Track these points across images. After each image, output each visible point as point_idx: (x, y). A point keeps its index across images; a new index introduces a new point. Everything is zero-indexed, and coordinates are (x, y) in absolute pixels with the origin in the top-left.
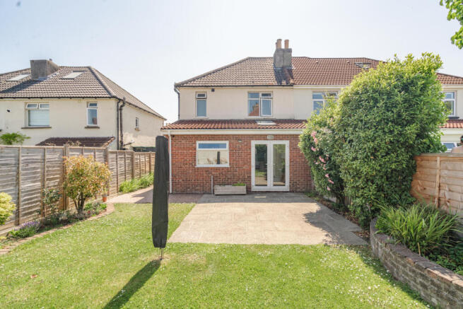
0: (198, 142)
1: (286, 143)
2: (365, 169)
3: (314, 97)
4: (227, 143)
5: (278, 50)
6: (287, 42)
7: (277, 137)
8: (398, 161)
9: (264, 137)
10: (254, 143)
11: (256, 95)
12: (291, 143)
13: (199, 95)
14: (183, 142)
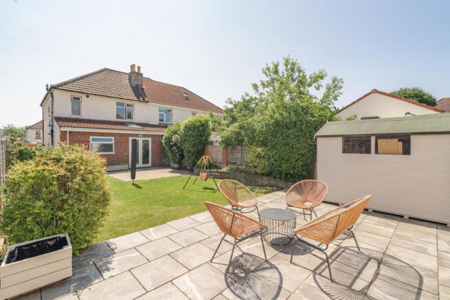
0: (91, 137)
1: (150, 139)
2: (192, 150)
3: (160, 111)
4: (113, 138)
5: (133, 72)
6: (139, 68)
7: (144, 136)
8: (200, 147)
9: (137, 135)
10: (131, 139)
11: (122, 104)
12: (152, 140)
13: (74, 98)
14: (78, 137)
